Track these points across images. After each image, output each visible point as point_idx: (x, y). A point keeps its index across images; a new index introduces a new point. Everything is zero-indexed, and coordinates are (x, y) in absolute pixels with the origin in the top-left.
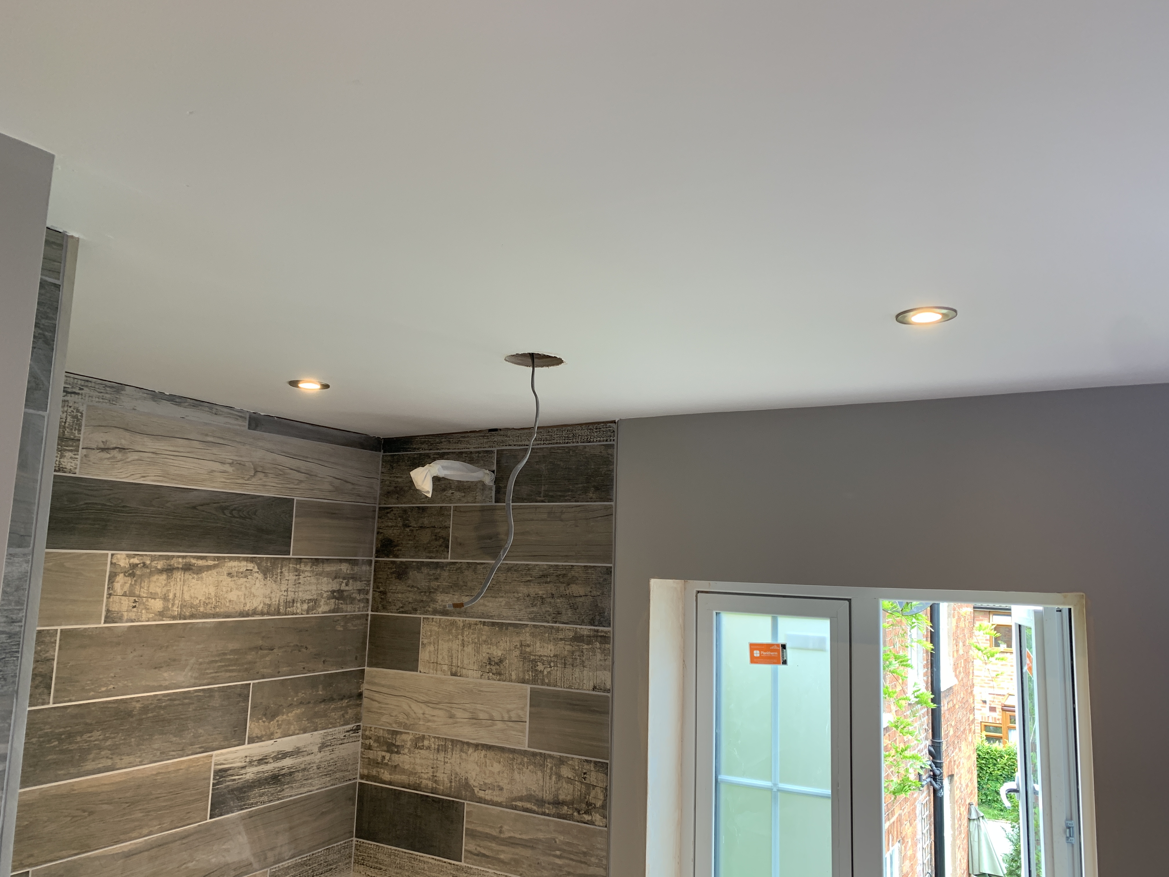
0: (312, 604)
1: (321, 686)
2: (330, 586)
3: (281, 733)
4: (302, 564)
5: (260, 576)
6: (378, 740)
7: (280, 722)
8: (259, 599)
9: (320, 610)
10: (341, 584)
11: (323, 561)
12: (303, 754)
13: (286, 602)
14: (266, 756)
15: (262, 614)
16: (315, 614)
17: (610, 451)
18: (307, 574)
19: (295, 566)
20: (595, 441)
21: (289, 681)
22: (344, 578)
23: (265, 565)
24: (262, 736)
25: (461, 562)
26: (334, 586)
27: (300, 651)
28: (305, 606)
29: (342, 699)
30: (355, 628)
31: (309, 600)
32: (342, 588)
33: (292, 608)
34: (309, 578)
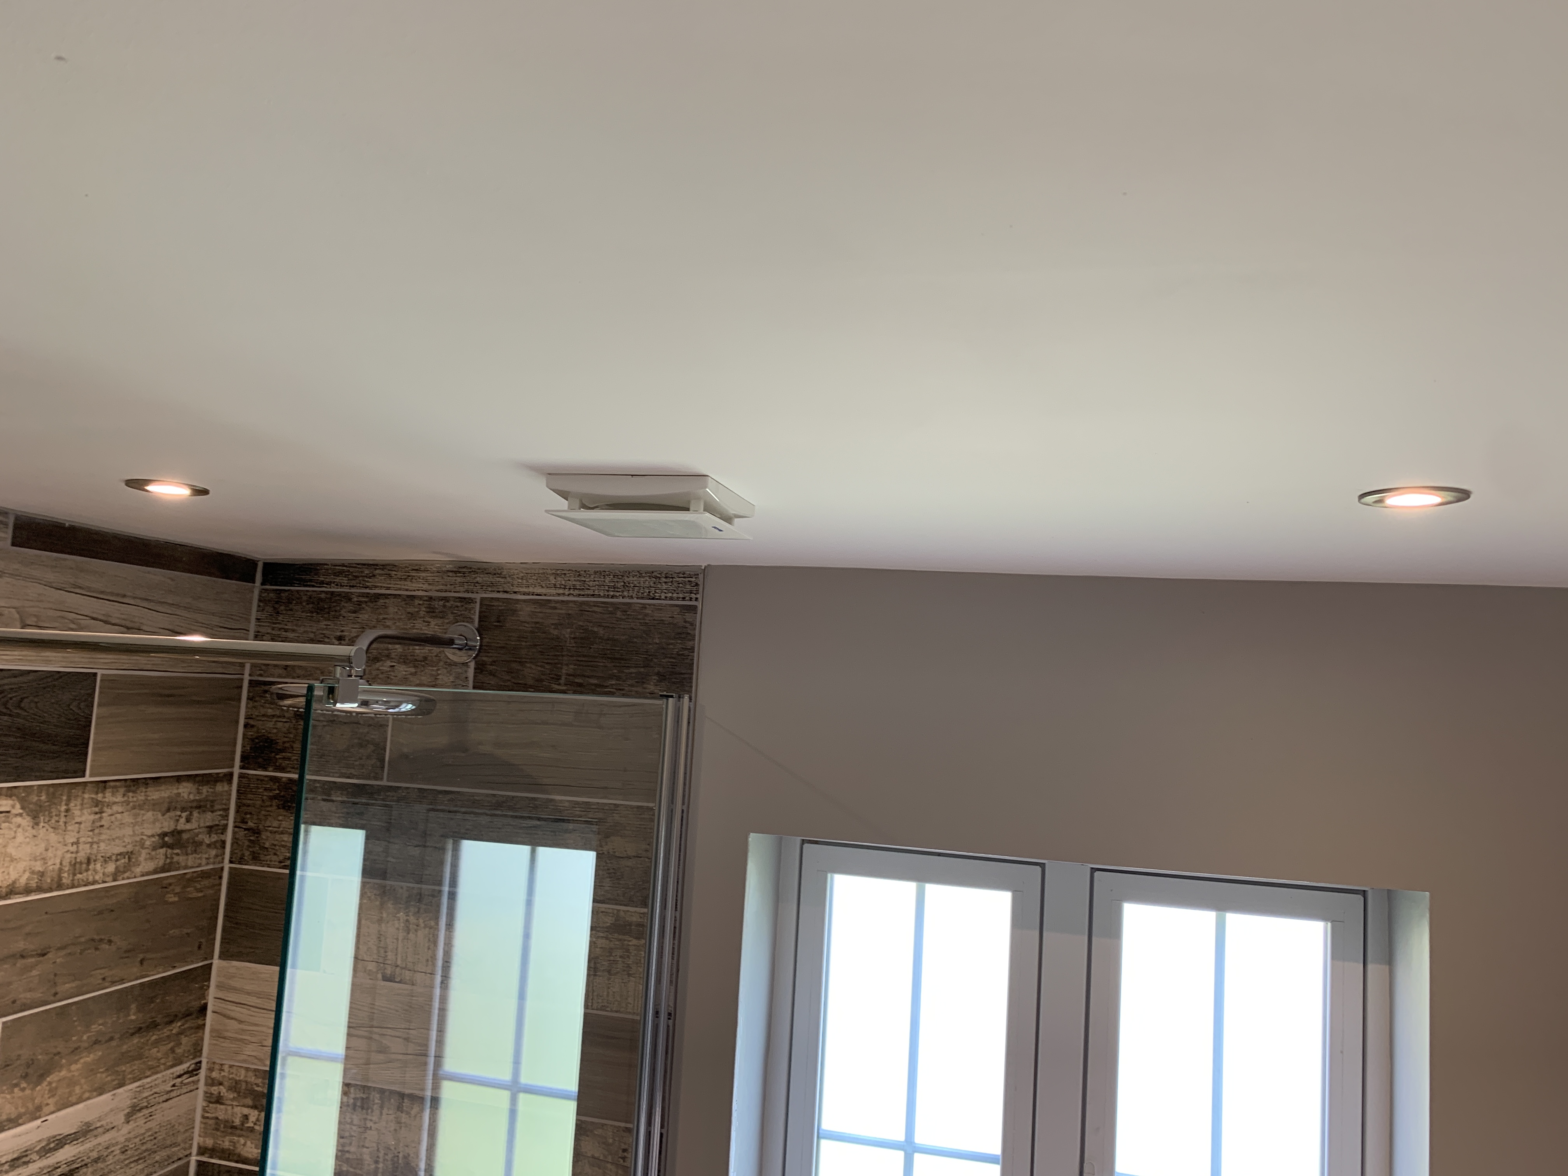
0: (123, 861)
1: (133, 1006)
2: (158, 824)
3: (56, 1103)
4: (108, 790)
5: (26, 821)
6: (235, 1087)
7: (54, 1085)
8: (21, 866)
9: (138, 870)
10: (178, 820)
11: (146, 782)
12: (95, 1132)
13: (74, 865)
14: (26, 1151)
15: (28, 891)
16: (128, 878)
17: (688, 617)
18: (115, 808)
19: (93, 796)
20: (663, 597)
21: (74, 1007)
22: (183, 810)
23: (36, 799)
24: (20, 1116)
25: (407, 788)
26: (166, 824)
27: (97, 949)
28: (111, 868)
29: (171, 1022)
30: (200, 895)
31: (118, 855)
32: (179, 828)
33: (85, 874)
34: (119, 816)
